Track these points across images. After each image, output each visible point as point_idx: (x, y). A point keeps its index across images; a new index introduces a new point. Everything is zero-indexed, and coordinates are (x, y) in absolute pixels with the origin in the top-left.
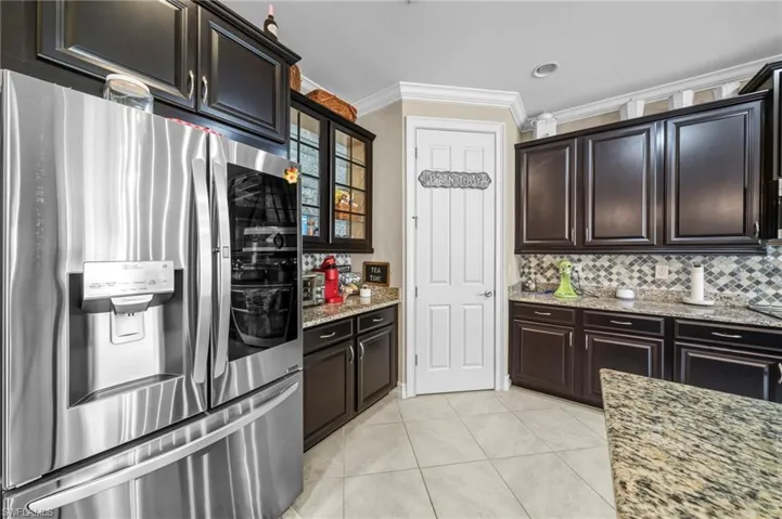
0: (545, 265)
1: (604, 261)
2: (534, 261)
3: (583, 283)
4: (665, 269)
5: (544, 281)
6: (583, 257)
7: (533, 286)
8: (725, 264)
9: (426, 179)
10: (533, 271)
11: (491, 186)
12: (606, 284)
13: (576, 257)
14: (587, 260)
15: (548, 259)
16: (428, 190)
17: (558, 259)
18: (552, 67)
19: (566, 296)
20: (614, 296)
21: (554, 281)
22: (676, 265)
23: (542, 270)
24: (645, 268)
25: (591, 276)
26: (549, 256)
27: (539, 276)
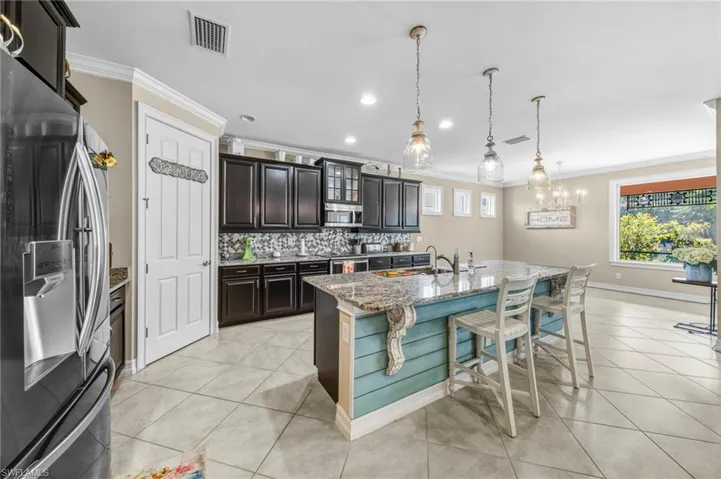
0: (234, 241)
1: (266, 237)
2: (226, 238)
3: (257, 250)
4: (291, 239)
5: (233, 251)
6: (256, 234)
7: (228, 256)
8: (310, 237)
9: (156, 165)
10: (226, 245)
11: (208, 181)
12: (267, 250)
13: (252, 234)
14: (259, 236)
15: (236, 236)
16: (159, 176)
17: (242, 236)
18: (252, 119)
19: (249, 259)
20: (272, 256)
21: (240, 251)
22: (295, 238)
23: (232, 244)
24: (284, 240)
25: (260, 246)
26: (236, 234)
27: (230, 249)
